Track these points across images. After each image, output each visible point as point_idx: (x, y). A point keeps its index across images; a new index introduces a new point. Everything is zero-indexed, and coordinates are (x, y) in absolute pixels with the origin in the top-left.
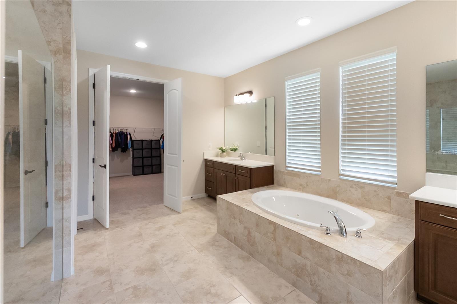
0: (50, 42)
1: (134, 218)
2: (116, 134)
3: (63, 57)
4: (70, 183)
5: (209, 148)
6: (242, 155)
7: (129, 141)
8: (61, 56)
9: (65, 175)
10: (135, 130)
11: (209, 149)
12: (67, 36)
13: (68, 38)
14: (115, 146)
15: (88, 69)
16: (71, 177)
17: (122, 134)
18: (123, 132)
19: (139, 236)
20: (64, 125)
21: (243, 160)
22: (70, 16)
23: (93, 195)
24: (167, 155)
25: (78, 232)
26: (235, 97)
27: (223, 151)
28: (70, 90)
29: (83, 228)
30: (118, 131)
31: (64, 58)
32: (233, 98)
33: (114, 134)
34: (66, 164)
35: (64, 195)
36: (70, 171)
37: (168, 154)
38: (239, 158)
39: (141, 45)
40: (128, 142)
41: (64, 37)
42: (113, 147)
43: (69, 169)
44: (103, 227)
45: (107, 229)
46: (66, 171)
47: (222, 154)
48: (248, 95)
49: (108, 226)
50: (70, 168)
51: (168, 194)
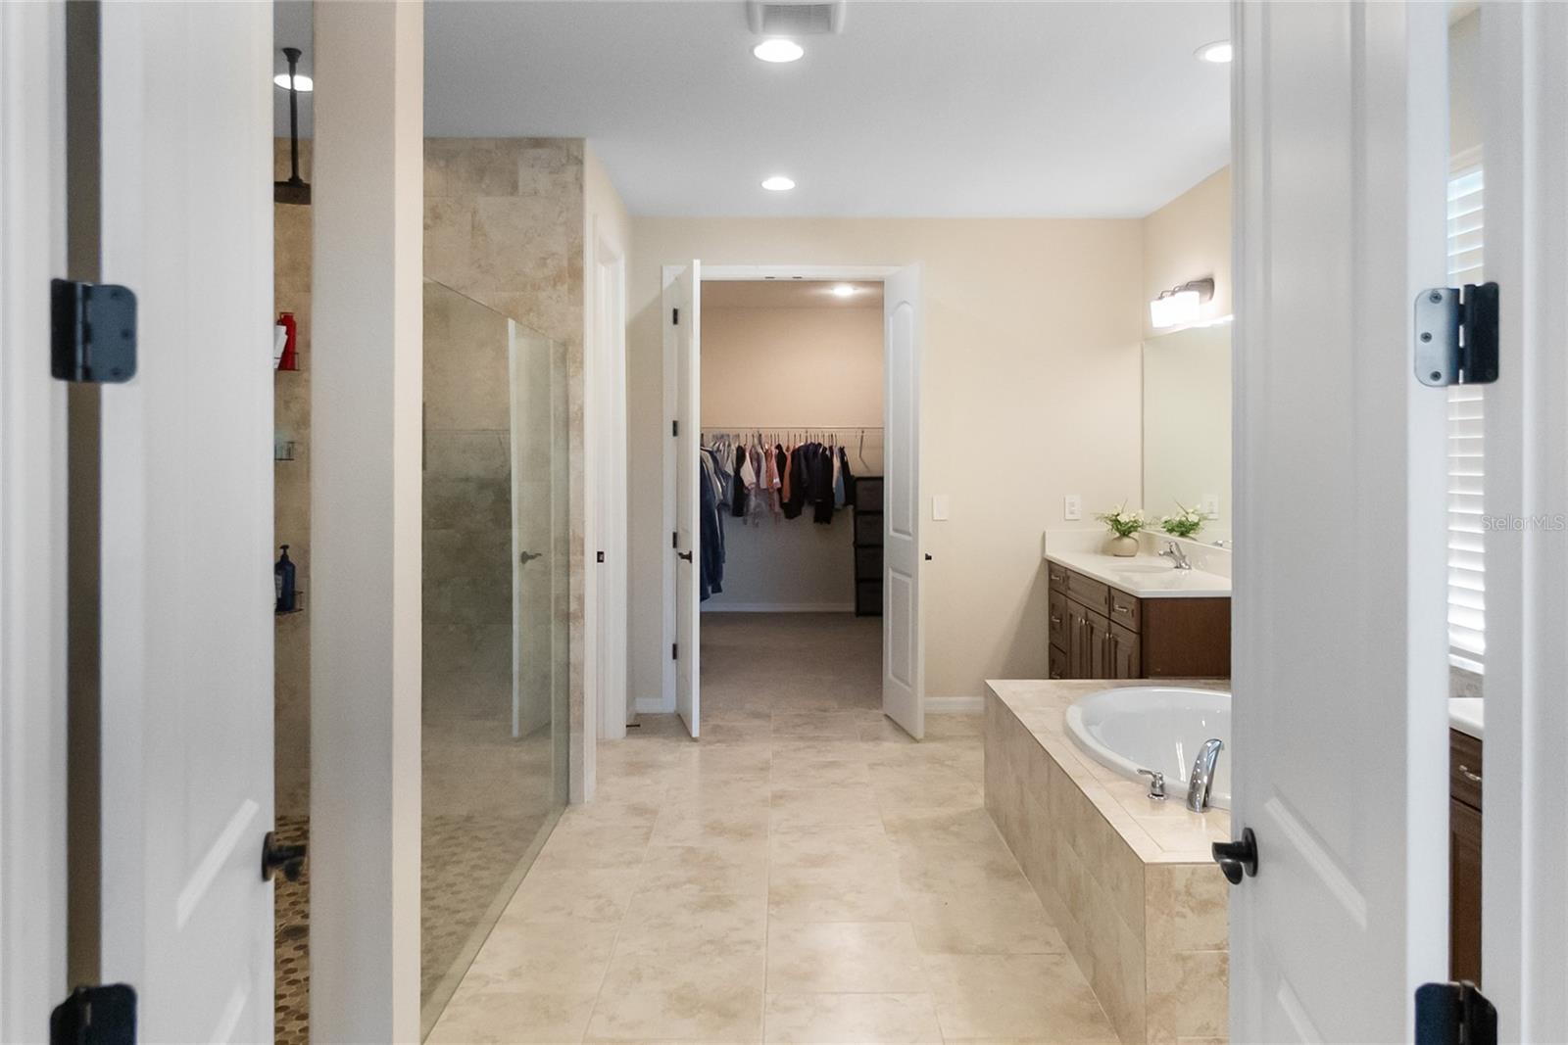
0: (545, 259)
1: (776, 731)
2: (796, 453)
3: (569, 289)
4: (582, 583)
5: (1069, 516)
6: (1174, 549)
7: (838, 478)
8: (566, 286)
9: (572, 562)
10: (862, 437)
11: (1066, 520)
12: (575, 239)
13: (576, 241)
14: (790, 500)
15: (662, 268)
16: (583, 568)
17: (816, 452)
18: (820, 444)
19: (762, 769)
20: (571, 446)
21: (1184, 572)
22: (581, 188)
23: (674, 642)
24: (891, 533)
25: (628, 733)
26: (1155, 306)
27: (1124, 530)
28: (582, 362)
29: (639, 726)
30: (802, 444)
31: (571, 290)
32: (1149, 306)
33: (788, 455)
34: (574, 538)
35: (572, 609)
36: (583, 553)
37: (895, 530)
38: (1169, 563)
39: (778, 184)
40: (834, 486)
41: (571, 240)
42: (786, 501)
43: (579, 548)
44: (689, 734)
45: (695, 740)
46: (575, 554)
47: (1116, 542)
48: (1194, 295)
49: (695, 733)
50: (583, 545)
51: (894, 674)
